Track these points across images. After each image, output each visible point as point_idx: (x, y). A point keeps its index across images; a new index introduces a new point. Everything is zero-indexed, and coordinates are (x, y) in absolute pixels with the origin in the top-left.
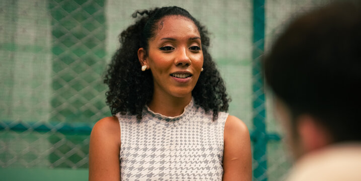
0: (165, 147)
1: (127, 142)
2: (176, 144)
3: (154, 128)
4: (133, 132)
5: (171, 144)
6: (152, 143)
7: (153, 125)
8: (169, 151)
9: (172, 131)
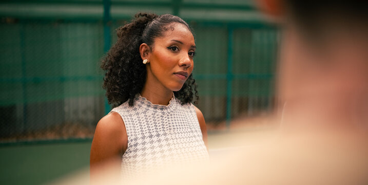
0: (167, 132)
1: (133, 134)
2: (174, 129)
3: (153, 117)
4: (136, 124)
5: (170, 129)
6: (148, 131)
7: (152, 114)
8: (170, 135)
9: (168, 118)
